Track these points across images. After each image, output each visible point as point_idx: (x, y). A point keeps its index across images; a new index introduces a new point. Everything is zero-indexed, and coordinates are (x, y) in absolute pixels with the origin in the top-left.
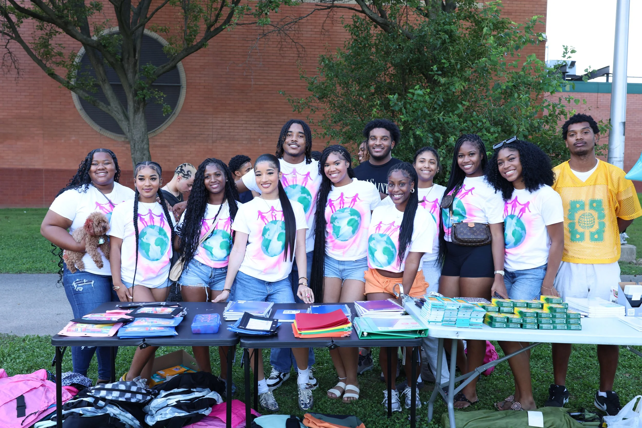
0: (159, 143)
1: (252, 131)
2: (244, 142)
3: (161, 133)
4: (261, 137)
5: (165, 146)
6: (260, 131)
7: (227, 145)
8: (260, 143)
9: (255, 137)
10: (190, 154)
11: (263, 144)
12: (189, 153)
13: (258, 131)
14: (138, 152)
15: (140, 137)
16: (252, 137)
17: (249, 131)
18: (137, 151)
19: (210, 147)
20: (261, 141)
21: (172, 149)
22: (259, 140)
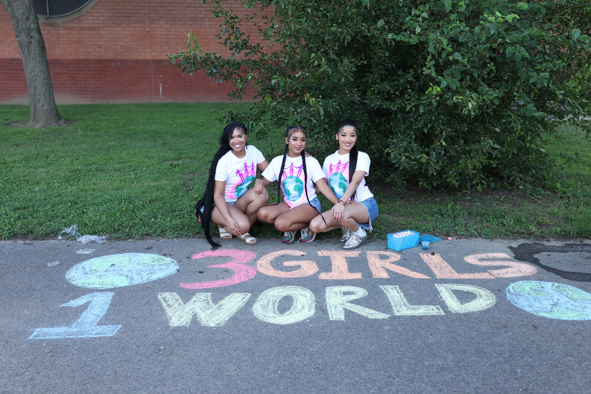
0: (86, 25)
1: (198, 9)
2: (188, 23)
3: (87, 12)
4: (209, 16)
5: (93, 29)
6: (207, 9)
7: (168, 26)
8: (207, 23)
9: (201, 16)
10: (124, 38)
11: (211, 25)
12: (122, 36)
13: (204, 9)
14: (23, 34)
15: (24, 13)
16: (197, 16)
17: (193, 9)
18: (21, 32)
19: (147, 29)
20: (208, 21)
21: (103, 32)
22: (206, 20)
